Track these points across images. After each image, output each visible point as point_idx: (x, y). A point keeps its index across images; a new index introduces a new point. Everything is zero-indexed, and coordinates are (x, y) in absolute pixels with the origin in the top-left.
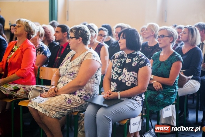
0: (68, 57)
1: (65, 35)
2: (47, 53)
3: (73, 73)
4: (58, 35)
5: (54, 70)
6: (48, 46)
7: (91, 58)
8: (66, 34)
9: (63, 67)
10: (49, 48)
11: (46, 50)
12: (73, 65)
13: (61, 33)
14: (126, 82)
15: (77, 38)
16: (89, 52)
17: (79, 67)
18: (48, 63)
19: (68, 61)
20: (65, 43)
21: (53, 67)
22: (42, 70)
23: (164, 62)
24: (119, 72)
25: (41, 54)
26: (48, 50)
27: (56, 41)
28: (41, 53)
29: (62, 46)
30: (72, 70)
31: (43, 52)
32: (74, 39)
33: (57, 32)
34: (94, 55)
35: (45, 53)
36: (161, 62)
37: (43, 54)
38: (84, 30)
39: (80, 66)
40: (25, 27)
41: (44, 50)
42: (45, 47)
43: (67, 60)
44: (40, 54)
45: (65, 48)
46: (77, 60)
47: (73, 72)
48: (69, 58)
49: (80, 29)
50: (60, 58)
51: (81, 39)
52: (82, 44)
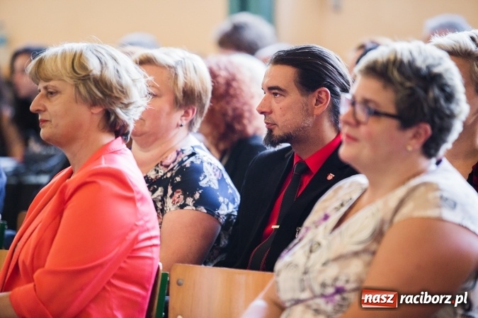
0: (321, 215)
1: (319, 101)
2: (221, 199)
3: (339, 291)
4: (278, 104)
5: (244, 277)
6: (221, 160)
7: (432, 213)
8: (323, 96)
10: (227, 168)
11: (215, 185)
13: (294, 96)
16: (425, 184)
17: (366, 257)
18: (222, 250)
20: (320, 147)
21: (243, 266)
22: (179, 284)
25: (191, 207)
26: (221, 181)
27: (271, 140)
28: (189, 201)
29: (301, 162)
31: (197, 196)
33: (273, 90)
34: (445, 195)
35: (208, 202)
37: (197, 204)
39: (374, 253)
40: (77, 87)
41: (203, 183)
42: (207, 169)
43: (317, 227)
44: (182, 207)
45: (314, 170)
47: (340, 284)
48: (326, 217)
50: (278, 227)
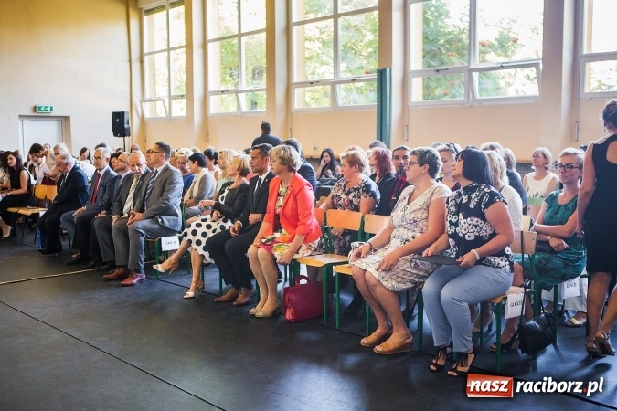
3: (415, 222)
9: (397, 213)
12: (414, 208)
14: (464, 235)
15: (421, 165)
16: (438, 187)
17: (423, 211)
19: (405, 202)
22: (367, 219)
23: (565, 206)
24: (454, 220)
30: (412, 216)
32: (417, 165)
36: (560, 206)
38: (434, 156)
43: (402, 202)
46: (420, 201)
48: (405, 198)
49: (428, 152)
51: (427, 166)
52: (427, 175)
